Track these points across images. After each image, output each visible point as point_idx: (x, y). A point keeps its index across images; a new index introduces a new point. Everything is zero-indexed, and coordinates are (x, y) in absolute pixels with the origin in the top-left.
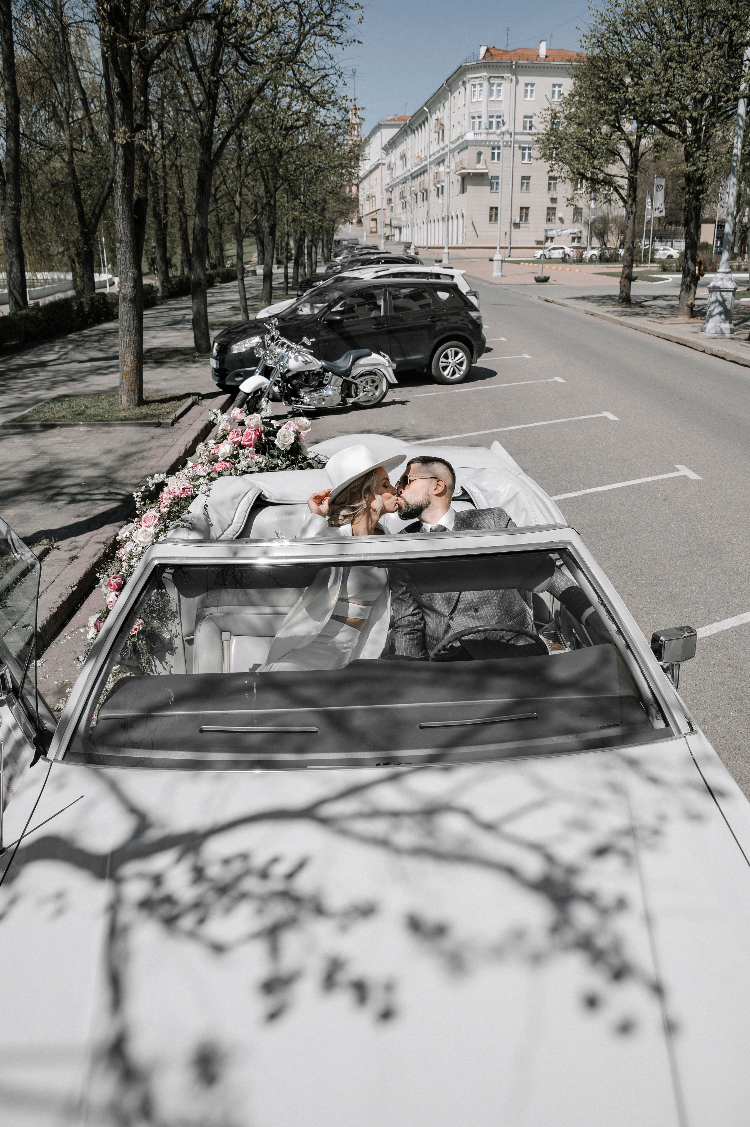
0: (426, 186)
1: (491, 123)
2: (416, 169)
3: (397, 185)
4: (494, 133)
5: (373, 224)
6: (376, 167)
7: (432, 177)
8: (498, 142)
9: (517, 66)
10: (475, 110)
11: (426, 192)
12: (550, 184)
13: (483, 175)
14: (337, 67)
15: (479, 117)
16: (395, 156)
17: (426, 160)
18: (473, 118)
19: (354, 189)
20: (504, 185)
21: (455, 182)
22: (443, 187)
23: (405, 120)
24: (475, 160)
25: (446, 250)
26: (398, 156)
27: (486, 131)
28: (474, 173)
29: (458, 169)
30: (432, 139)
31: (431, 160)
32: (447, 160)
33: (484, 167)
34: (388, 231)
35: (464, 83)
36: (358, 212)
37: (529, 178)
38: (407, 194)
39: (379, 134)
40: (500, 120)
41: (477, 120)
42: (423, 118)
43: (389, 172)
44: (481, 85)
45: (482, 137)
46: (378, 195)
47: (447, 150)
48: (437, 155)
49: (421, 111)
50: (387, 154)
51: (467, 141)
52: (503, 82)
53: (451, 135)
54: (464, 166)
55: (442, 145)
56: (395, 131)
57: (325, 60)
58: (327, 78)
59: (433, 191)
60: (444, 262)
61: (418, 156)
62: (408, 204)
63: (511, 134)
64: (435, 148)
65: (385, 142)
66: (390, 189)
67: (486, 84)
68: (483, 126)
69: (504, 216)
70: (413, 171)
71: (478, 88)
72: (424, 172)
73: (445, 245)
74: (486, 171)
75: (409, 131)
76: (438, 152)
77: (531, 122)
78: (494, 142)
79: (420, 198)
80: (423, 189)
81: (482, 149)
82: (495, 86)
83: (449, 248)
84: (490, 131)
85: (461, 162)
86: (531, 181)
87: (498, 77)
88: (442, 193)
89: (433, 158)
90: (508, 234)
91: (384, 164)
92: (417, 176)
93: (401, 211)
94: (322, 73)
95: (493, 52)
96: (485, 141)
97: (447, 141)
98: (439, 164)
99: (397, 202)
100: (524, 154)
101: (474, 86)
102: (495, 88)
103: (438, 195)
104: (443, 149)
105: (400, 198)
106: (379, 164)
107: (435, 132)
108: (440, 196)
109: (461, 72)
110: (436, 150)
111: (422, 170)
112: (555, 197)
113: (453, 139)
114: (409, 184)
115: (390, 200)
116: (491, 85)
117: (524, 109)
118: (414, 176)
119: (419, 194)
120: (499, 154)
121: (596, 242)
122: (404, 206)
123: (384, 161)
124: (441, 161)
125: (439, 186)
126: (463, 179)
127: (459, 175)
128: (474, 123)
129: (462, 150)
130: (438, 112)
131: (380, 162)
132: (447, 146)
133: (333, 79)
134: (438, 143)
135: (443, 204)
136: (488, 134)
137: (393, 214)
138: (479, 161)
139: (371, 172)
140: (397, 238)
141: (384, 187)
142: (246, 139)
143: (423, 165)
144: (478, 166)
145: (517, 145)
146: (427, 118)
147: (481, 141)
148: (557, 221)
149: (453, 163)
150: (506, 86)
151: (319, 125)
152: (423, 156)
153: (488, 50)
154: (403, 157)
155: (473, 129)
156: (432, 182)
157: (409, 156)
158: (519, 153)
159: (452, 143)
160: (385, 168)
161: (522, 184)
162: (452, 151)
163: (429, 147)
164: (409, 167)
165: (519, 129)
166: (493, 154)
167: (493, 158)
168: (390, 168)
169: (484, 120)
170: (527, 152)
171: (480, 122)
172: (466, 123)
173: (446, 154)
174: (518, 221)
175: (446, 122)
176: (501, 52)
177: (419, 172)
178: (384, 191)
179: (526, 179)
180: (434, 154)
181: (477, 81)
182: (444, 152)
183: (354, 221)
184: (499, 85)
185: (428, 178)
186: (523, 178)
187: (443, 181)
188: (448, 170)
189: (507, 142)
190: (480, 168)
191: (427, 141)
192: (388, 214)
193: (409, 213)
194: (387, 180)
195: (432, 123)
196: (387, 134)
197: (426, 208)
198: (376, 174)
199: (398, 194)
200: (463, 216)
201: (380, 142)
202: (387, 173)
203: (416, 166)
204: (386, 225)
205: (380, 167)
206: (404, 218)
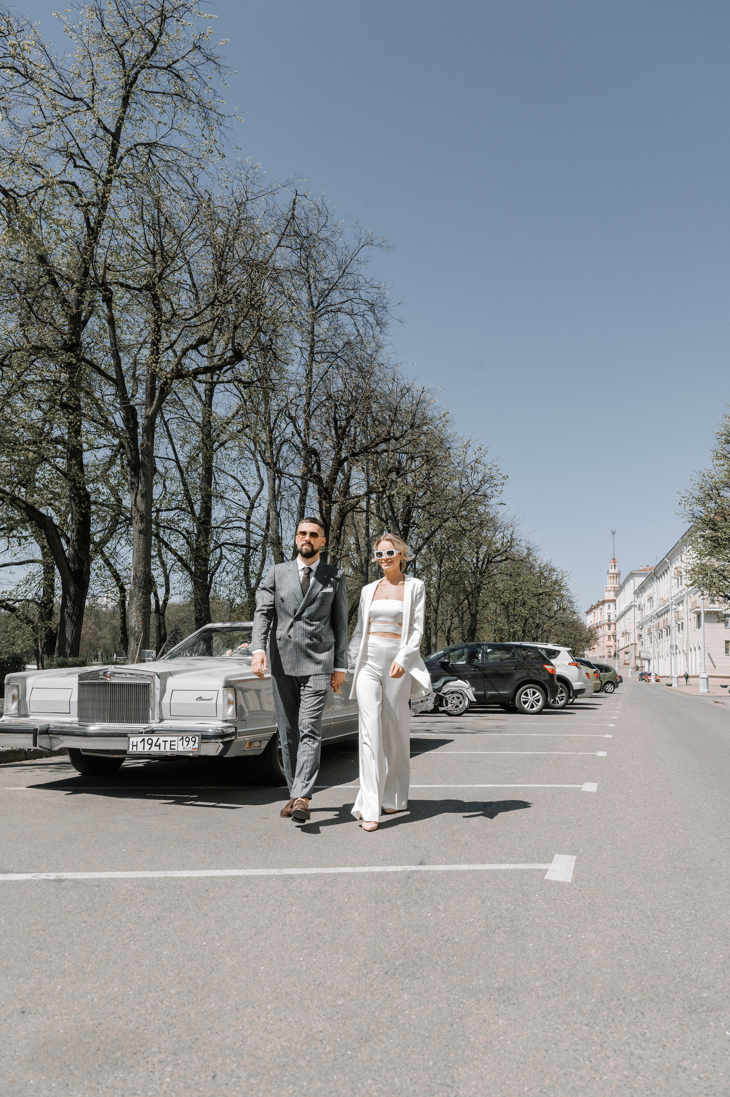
0: (669, 623)
2: (661, 609)
3: (645, 623)
6: (629, 608)
7: (673, 616)
11: (668, 628)
13: (717, 614)
16: (643, 599)
17: (668, 601)
21: (692, 619)
22: (682, 623)
24: (709, 601)
26: (646, 598)
28: (708, 612)
29: (694, 608)
30: (673, 584)
31: (673, 601)
33: (718, 606)
34: (639, 663)
38: (653, 630)
42: (665, 566)
43: (640, 612)
46: (631, 632)
47: (684, 593)
48: (678, 597)
49: (663, 562)
50: (638, 598)
54: (697, 605)
55: (681, 588)
56: (643, 579)
59: (674, 628)
61: (662, 599)
62: (655, 639)
64: (675, 591)
65: (636, 588)
66: (641, 626)
70: (658, 610)
72: (667, 611)
74: (720, 610)
75: (655, 578)
76: (677, 594)
79: (664, 634)
80: (667, 625)
85: (697, 601)
88: (682, 628)
89: (674, 599)
91: (635, 606)
92: (661, 615)
93: (650, 645)
97: (684, 585)
98: (679, 604)
99: (646, 637)
103: (679, 630)
104: (681, 592)
105: (649, 635)
106: (631, 606)
107: (675, 578)
108: (681, 631)
111: (665, 610)
113: (688, 583)
114: (655, 621)
115: (641, 635)
118: (659, 616)
119: (664, 630)
122: (651, 640)
123: (636, 604)
124: (680, 602)
125: (679, 623)
126: (700, 617)
127: (694, 613)
129: (696, 593)
130: (676, 562)
131: (633, 604)
132: (684, 589)
134: (678, 587)
135: (683, 638)
137: (643, 648)
138: (712, 602)
139: (625, 612)
141: (637, 625)
143: (666, 605)
144: (713, 606)
146: (668, 568)
149: (690, 603)
152: (666, 598)
154: (650, 599)
156: (674, 619)
157: (655, 599)
163: (670, 590)
164: (655, 607)
168: (640, 609)
173: (684, 596)
175: (682, 570)
177: (663, 612)
178: (636, 628)
180: (674, 596)
182: (682, 594)
185: (670, 616)
187: (682, 619)
188: (686, 609)
191: (669, 585)
192: (639, 648)
193: (656, 646)
194: (638, 619)
195: (672, 572)
196: (639, 581)
197: (669, 641)
198: (630, 613)
199: (646, 631)
200: (700, 649)
201: (632, 586)
202: (638, 612)
203: (660, 607)
204: (636, 658)
205: (633, 608)
206: (651, 651)
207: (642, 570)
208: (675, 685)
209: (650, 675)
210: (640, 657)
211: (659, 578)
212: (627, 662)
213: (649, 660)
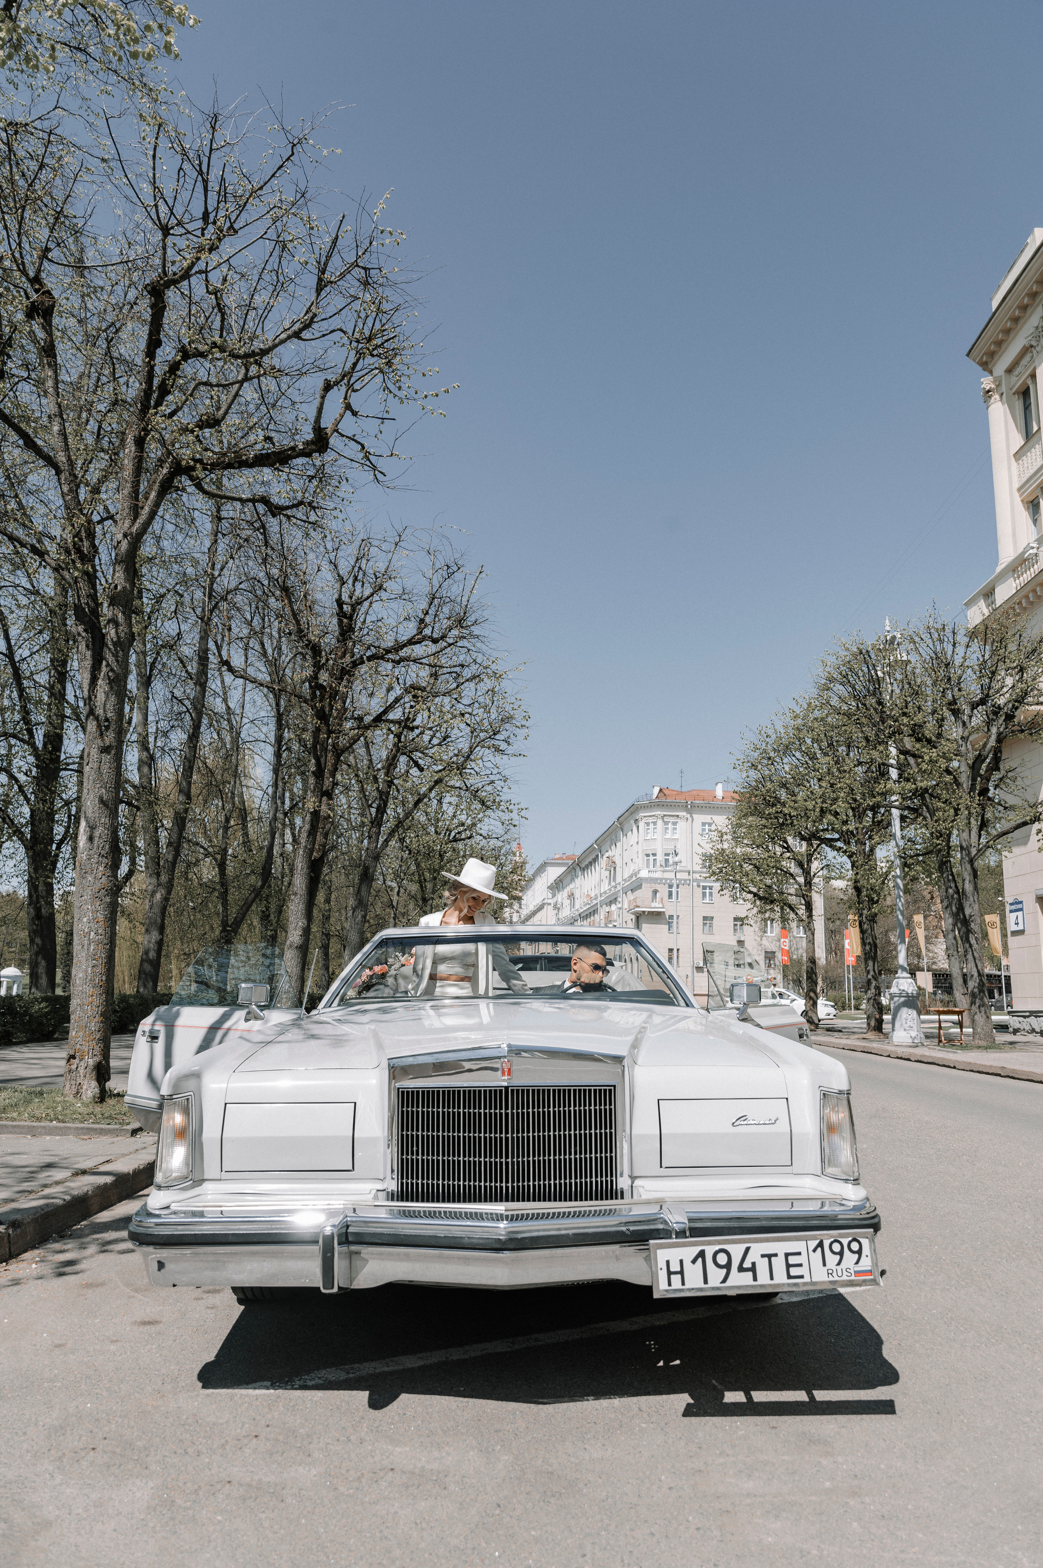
1: (667, 861)
2: (585, 908)
4: (671, 871)
6: (542, 907)
7: (603, 917)
8: (676, 880)
9: (693, 806)
10: (649, 848)
12: (735, 925)
13: (659, 914)
15: (654, 855)
16: (562, 897)
17: (596, 899)
18: (648, 855)
20: (684, 927)
21: (629, 922)
23: (573, 858)
24: (651, 898)
26: (566, 895)
27: (662, 869)
28: (649, 914)
29: (632, 907)
30: (603, 877)
31: (602, 899)
32: (620, 899)
33: (661, 906)
35: (636, 821)
37: (711, 919)
39: (545, 872)
40: (677, 858)
41: (652, 858)
42: (593, 856)
43: (556, 912)
44: (655, 823)
45: (658, 875)
47: (619, 888)
48: (609, 894)
49: (591, 849)
50: (554, 894)
51: (641, 879)
52: (679, 820)
53: (623, 874)
54: (638, 904)
55: (614, 883)
56: (562, 870)
61: (588, 896)
63: (689, 872)
64: (605, 887)
65: (551, 880)
67: (660, 823)
68: (658, 864)
69: (684, 958)
70: (582, 910)
71: (651, 826)
74: (664, 910)
75: (578, 869)
76: (610, 890)
77: (710, 860)
78: (671, 880)
81: (658, 887)
82: (670, 824)
84: (666, 869)
85: (635, 899)
86: (715, 922)
87: (673, 816)
89: (604, 897)
90: (690, 979)
91: (550, 904)
92: (587, 915)
95: (666, 792)
96: (661, 879)
97: (619, 879)
98: (611, 903)
100: (704, 894)
101: (648, 824)
102: (670, 826)
104: (615, 887)
106: (544, 904)
107: (606, 870)
109: (633, 810)
110: (607, 889)
111: (591, 910)
112: (742, 939)
113: (626, 876)
116: (666, 823)
117: (702, 847)
118: (583, 916)
120: (677, 893)
123: (549, 901)
124: (613, 901)
126: (638, 918)
127: (633, 913)
128: (648, 860)
129: (636, 888)
130: (609, 851)
131: (545, 901)
132: (619, 884)
134: (610, 881)
136: (664, 872)
138: (655, 899)
143: (593, 904)
144: (653, 905)
145: (695, 884)
146: (597, 856)
147: (657, 879)
149: (625, 902)
150: (681, 824)
152: (593, 895)
153: (661, 790)
154: (571, 896)
155: (648, 866)
156: (603, 922)
157: (577, 895)
158: (698, 892)
159: (625, 881)
160: (551, 908)
161: (705, 924)
162: (625, 890)
163: (599, 885)
164: (577, 906)
165: (698, 867)
166: (670, 895)
167: (670, 898)
168: (556, 907)
169: (660, 858)
170: (708, 891)
171: (654, 860)
172: (640, 861)
173: (619, 892)
174: (701, 965)
175: (617, 859)
177: (588, 912)
180: (605, 892)
181: (651, 820)
182: (617, 890)
184: (675, 824)
186: (705, 918)
187: (616, 921)
188: (620, 910)
189: (685, 880)
190: (656, 906)
191: (598, 879)
194: (553, 921)
195: (603, 862)
196: (554, 873)
198: (542, 913)
201: (545, 881)
202: (553, 913)
203: (585, 905)
205: (545, 907)
207: (558, 859)
211: (585, 871)
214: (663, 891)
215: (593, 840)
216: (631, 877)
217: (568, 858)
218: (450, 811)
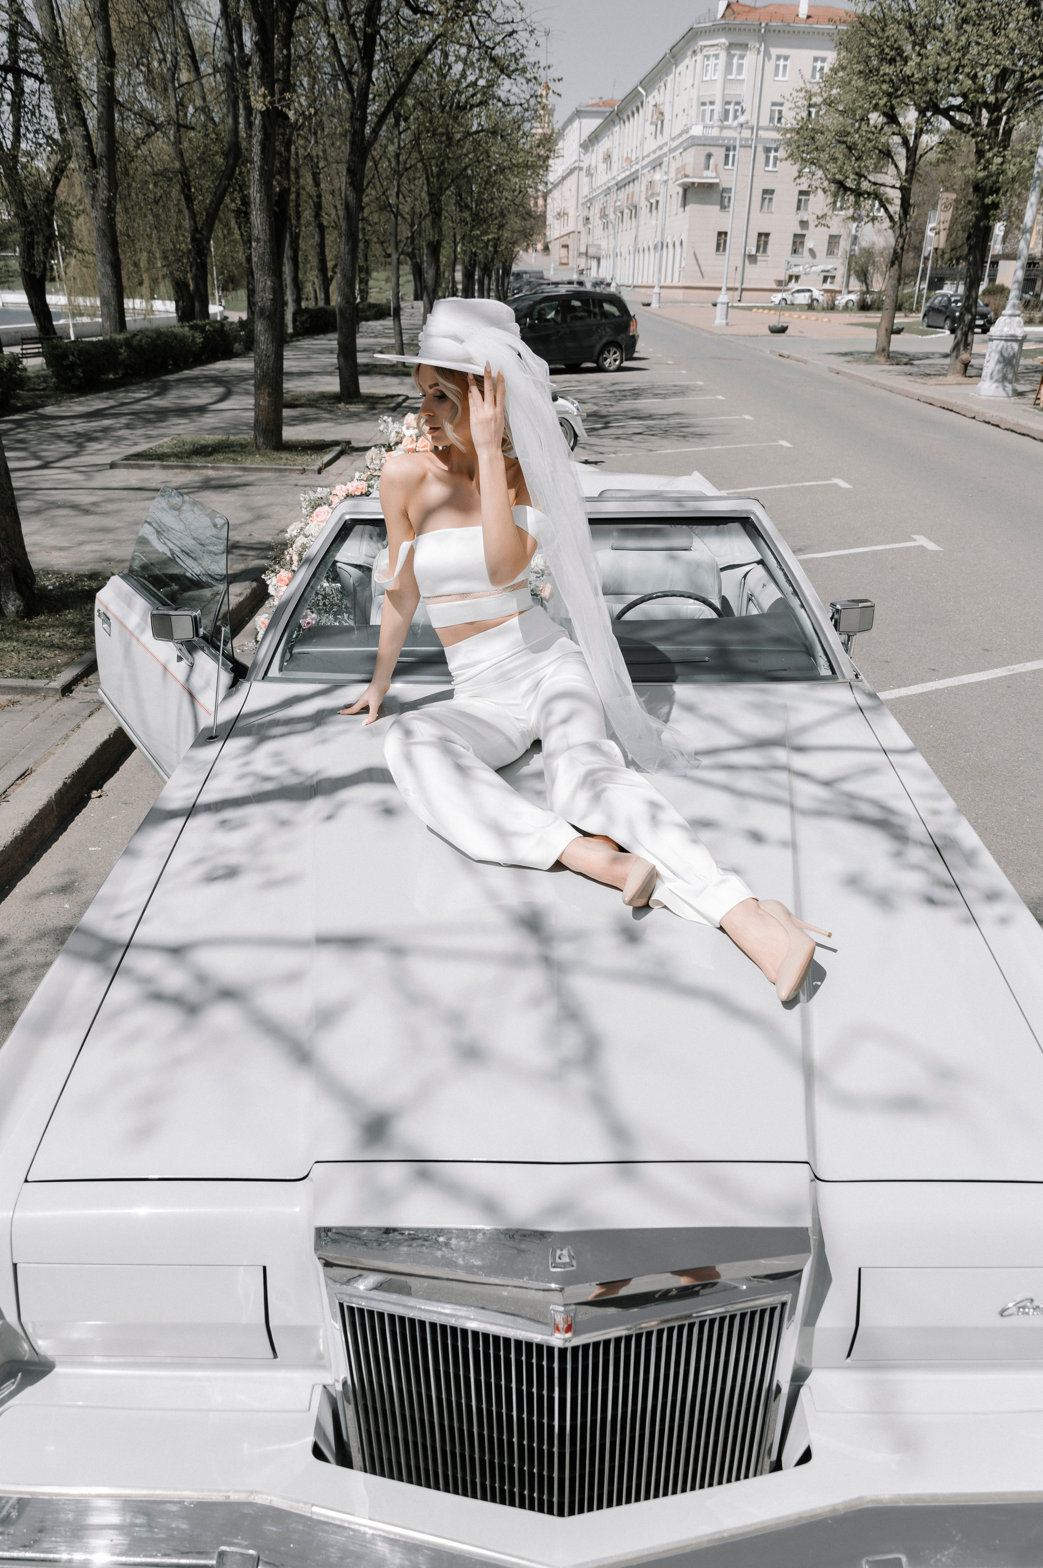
0: (636, 200)
1: (727, 112)
2: (623, 175)
3: (597, 198)
4: (729, 127)
5: (564, 251)
6: (571, 172)
7: (644, 188)
8: (735, 139)
9: (768, 31)
10: (706, 93)
11: (634, 209)
12: (799, 201)
13: (711, 186)
14: (528, 21)
15: (712, 103)
16: (595, 157)
17: (637, 163)
18: (703, 104)
19: (541, 202)
20: (739, 202)
21: (674, 196)
22: (657, 202)
23: (612, 106)
24: (703, 166)
25: (657, 290)
26: (601, 155)
27: (720, 123)
28: (699, 184)
29: (679, 176)
30: (647, 134)
31: (644, 163)
32: (665, 163)
33: (714, 175)
34: (582, 263)
35: (694, 53)
36: (545, 234)
37: (772, 192)
38: (610, 211)
39: (576, 123)
40: (738, 107)
41: (708, 108)
42: (637, 103)
43: (588, 179)
44: (717, 56)
45: (715, 132)
46: (572, 212)
47: (665, 149)
48: (653, 156)
49: (635, 93)
50: (586, 154)
51: (693, 137)
52: (748, 52)
53: (673, 127)
54: (687, 172)
55: (660, 141)
56: (596, 122)
57: (513, 10)
58: (515, 35)
59: (644, 208)
60: (653, 305)
61: (627, 158)
62: (610, 226)
64: (651, 145)
65: (585, 137)
66: (589, 203)
67: (723, 55)
68: (716, 116)
69: (735, 243)
70: (619, 178)
71: (712, 60)
72: (634, 180)
73: (656, 283)
74: (716, 181)
75: (617, 121)
76: (654, 152)
77: (780, 112)
78: (729, 139)
79: (626, 217)
80: (632, 204)
81: (713, 150)
82: (736, 58)
83: (661, 287)
84: (726, 123)
85: (684, 167)
86: (775, 196)
87: (741, 46)
88: (657, 208)
89: (647, 160)
90: (740, 270)
91: (581, 169)
92: (625, 185)
93: (602, 235)
94: (508, 28)
96: (718, 138)
97: (666, 137)
98: (654, 168)
99: (596, 221)
100: (768, 158)
101: (707, 57)
102: (735, 61)
103: (651, 213)
104: (660, 148)
105: (601, 218)
106: (575, 168)
107: (652, 123)
108: (654, 213)
109: (691, 36)
110: (651, 150)
111: (631, 178)
112: (805, 219)
113: (675, 133)
114: (613, 196)
115: (588, 219)
116: (731, 56)
117: (771, 94)
118: (621, 186)
119: (626, 211)
120: (734, 155)
121: (855, 284)
122: (605, 226)
123: (581, 164)
124: (657, 165)
125: (653, 201)
126: (685, 191)
127: (679, 185)
128: (704, 111)
129: (685, 150)
130: (656, 94)
131: (577, 164)
132: (666, 144)
133: (522, 36)
134: (655, 139)
135: (657, 225)
136: (722, 128)
137: (590, 239)
138: (707, 168)
139: (564, 178)
140: (593, 273)
141: (581, 201)
142: (406, 120)
143: (633, 170)
144: (706, 173)
145: (759, 145)
146: (642, 103)
147: (712, 138)
148: (806, 253)
149: (672, 166)
150: (751, 59)
151: (500, 104)
152: (633, 159)
153: (728, 6)
154: (608, 158)
155: (703, 120)
156: (643, 195)
157: (615, 158)
158: (761, 155)
159: (673, 139)
160: (583, 173)
161: (763, 199)
162: (672, 151)
163: (642, 144)
164: (614, 172)
165: (765, 121)
166: (727, 156)
167: (726, 163)
168: (589, 174)
169: (718, 108)
170: (772, 154)
171: (712, 111)
172: (694, 111)
173: (665, 155)
174: (754, 252)
175: (667, 109)
176: (747, 9)
177: (627, 181)
178: (580, 206)
179: (768, 193)
180: (648, 155)
181: (712, 51)
182: (662, 152)
183: (540, 246)
184: (742, 57)
185: (639, 189)
186: (765, 192)
187: (658, 194)
188: (665, 178)
189: (747, 140)
190: (709, 177)
191: (640, 135)
192: (584, 239)
193: (611, 237)
194: (585, 191)
195: (648, 110)
196: (588, 126)
197: (634, 230)
198: (571, 181)
199: (597, 211)
200: (681, 244)
201: (577, 135)
202: (585, 180)
203: (624, 172)
204: (580, 254)
205: (576, 172)
206: (604, 245)
207: (593, 105)
208: (654, 305)
209: (609, 285)
210: (586, 254)
211: (624, 122)
212: (564, 261)
213: (599, 260)
214: (719, 154)
215: (636, 81)
216: (680, 135)
217: (605, 104)
218: (458, 68)
